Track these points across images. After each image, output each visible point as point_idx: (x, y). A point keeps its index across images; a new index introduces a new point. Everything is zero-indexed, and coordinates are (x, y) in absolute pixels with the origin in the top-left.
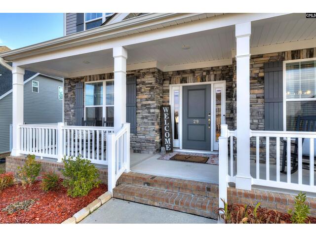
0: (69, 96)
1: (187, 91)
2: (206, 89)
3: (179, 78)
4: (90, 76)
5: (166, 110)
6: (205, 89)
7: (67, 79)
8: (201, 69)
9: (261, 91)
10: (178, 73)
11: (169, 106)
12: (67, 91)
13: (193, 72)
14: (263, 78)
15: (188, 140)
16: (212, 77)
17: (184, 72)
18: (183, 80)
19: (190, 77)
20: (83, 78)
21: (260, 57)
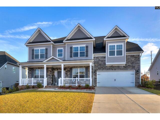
0: (30, 72)
1: (58, 72)
8: (61, 68)
10: (56, 68)
11: (54, 75)
12: (29, 71)
17: (58, 68)
18: (57, 70)
19: (59, 69)
20: (34, 68)
21: (69, 67)
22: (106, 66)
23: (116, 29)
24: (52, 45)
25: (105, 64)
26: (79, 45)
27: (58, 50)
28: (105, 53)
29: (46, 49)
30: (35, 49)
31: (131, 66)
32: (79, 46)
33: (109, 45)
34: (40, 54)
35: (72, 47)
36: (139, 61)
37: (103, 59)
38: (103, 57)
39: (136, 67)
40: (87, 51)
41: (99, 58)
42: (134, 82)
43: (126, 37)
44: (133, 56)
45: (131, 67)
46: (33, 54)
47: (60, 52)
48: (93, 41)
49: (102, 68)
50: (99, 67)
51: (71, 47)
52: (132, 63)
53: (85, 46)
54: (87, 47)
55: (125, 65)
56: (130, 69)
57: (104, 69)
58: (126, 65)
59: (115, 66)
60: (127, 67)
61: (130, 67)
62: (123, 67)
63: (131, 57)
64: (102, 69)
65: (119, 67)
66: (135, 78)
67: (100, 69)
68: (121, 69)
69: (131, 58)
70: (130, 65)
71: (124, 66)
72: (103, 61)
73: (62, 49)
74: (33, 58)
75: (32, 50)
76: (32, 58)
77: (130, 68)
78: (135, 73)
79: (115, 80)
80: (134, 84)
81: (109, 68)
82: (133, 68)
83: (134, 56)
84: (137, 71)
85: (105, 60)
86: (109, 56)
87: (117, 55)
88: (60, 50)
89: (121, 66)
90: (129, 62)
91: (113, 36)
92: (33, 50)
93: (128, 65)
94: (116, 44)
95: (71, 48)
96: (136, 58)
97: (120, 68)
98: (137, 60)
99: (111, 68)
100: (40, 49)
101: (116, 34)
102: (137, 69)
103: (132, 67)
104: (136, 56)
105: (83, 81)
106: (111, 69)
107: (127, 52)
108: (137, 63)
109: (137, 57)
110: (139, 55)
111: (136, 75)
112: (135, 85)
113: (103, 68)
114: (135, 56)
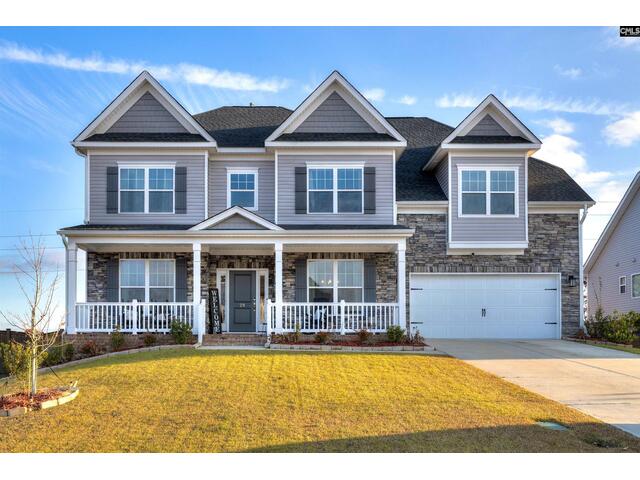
0: (96, 273)
1: (234, 275)
2: (252, 275)
3: (226, 262)
4: (128, 253)
5: (214, 293)
6: (250, 275)
7: (92, 253)
8: (247, 256)
9: (293, 280)
10: (226, 257)
11: (217, 290)
12: (91, 268)
13: (240, 258)
14: (294, 270)
15: (235, 323)
16: (257, 265)
17: (231, 257)
18: (231, 265)
19: (237, 262)
20: (117, 254)
21: (293, 254)
22: (448, 253)
23: (490, 106)
24: (206, 154)
25: (444, 246)
26: (335, 164)
27: (234, 177)
28: (446, 202)
29: (181, 173)
30: (120, 167)
31: (545, 255)
32: (335, 167)
33: (461, 169)
34: (147, 190)
35: (305, 168)
36: (577, 238)
37: (436, 226)
38: (436, 215)
39: (566, 261)
40: (371, 190)
41: (418, 220)
42: (559, 319)
43: (530, 142)
44: (552, 219)
45: (546, 261)
46: (112, 190)
47: (243, 186)
48: (396, 149)
49: (431, 260)
50: (417, 257)
51: (296, 168)
52: (549, 247)
53: (360, 166)
54: (370, 173)
55: (522, 253)
56: (543, 268)
57: (437, 265)
58: (526, 251)
59: (485, 257)
60: (531, 260)
61: (542, 261)
62: (515, 261)
63: (545, 222)
64: (429, 265)
65: (498, 259)
66: (563, 305)
67: (424, 265)
68: (507, 268)
69: (547, 226)
70: (541, 255)
71: (518, 258)
72: (433, 232)
73: (253, 176)
74: (111, 208)
75: (109, 169)
76: (108, 209)
77: (543, 264)
78: (563, 287)
79: (484, 310)
80: (559, 327)
81: (461, 264)
82: (555, 263)
83: (558, 218)
84: (571, 278)
85: (441, 228)
86: (460, 215)
87: (492, 213)
88: (242, 177)
89: (508, 258)
90: (539, 241)
91: (477, 134)
92: (112, 173)
93: (536, 254)
94: (488, 169)
95: (300, 173)
96: (564, 225)
97: (505, 265)
98: (568, 233)
99: (467, 262)
100: (145, 167)
101: (487, 127)
102: (569, 270)
103: (551, 260)
104: (566, 220)
105: (353, 315)
106: (468, 268)
107: (531, 203)
108: (570, 247)
109: (569, 224)
110: (576, 217)
111: (567, 292)
112: (564, 333)
113: (437, 261)
114: (562, 220)
